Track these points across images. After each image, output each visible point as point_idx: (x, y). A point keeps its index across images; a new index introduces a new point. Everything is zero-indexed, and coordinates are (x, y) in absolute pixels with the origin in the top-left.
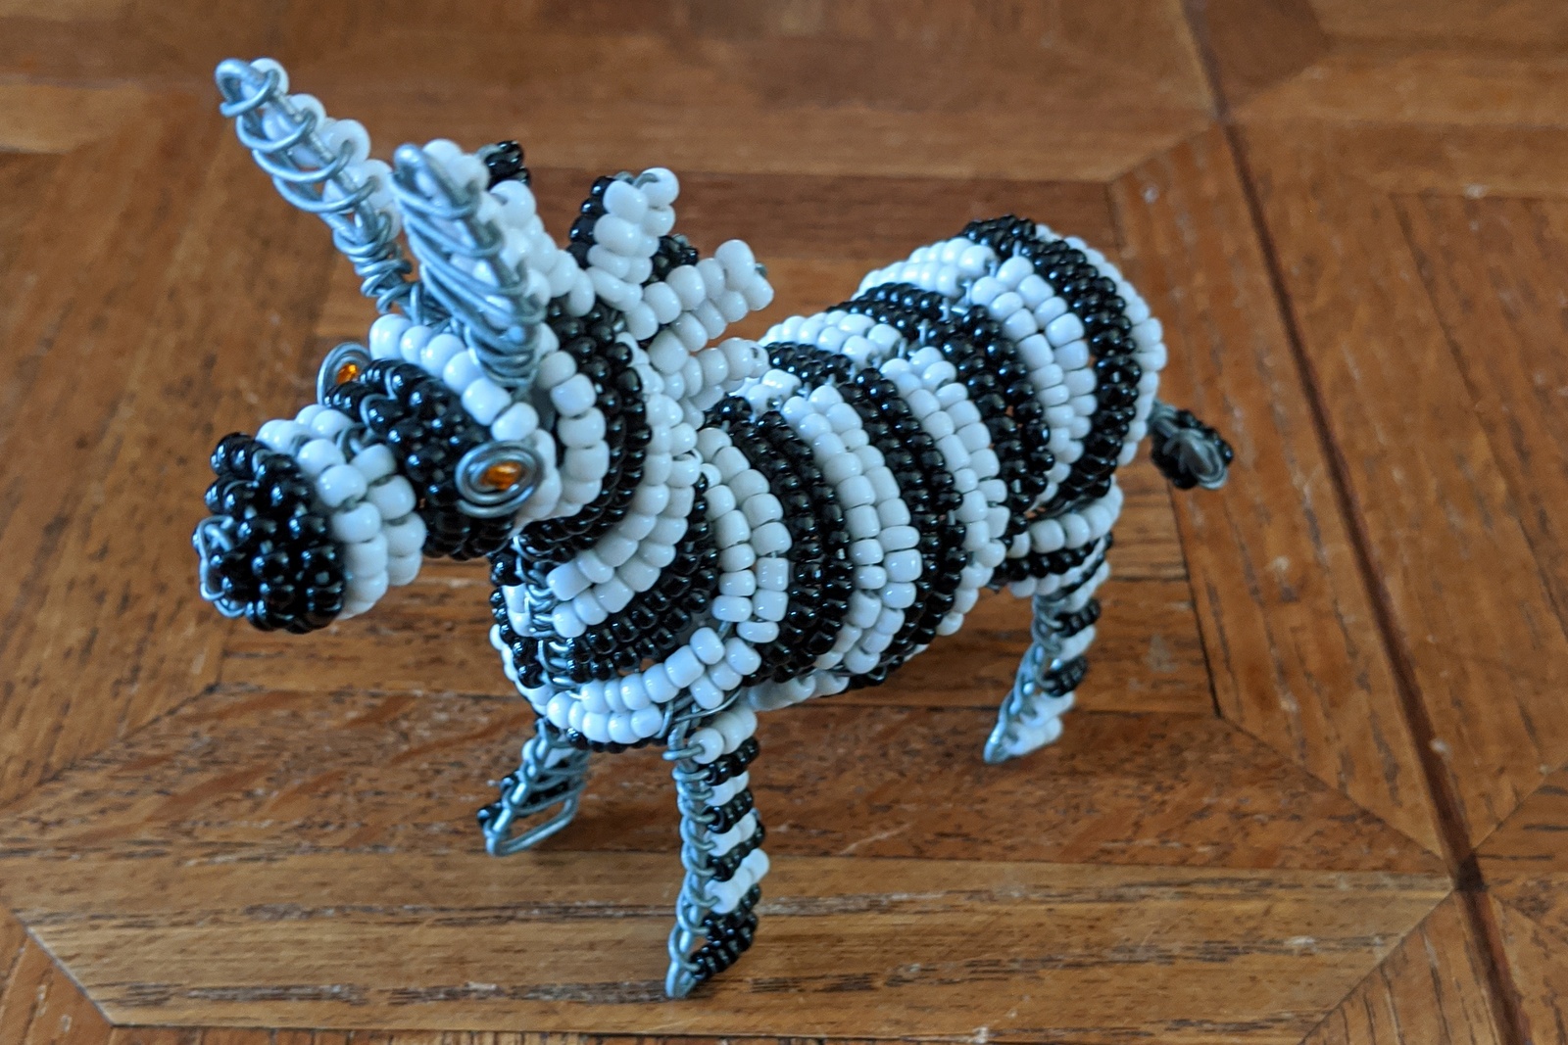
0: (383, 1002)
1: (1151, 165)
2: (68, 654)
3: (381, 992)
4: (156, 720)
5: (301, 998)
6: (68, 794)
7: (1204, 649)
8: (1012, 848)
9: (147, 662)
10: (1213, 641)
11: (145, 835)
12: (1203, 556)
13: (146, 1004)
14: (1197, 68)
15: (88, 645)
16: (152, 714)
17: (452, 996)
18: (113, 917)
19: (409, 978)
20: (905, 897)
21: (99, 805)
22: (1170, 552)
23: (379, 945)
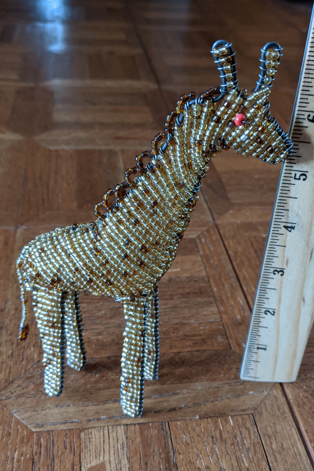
0: (85, 422)
1: (202, 234)
2: (9, 356)
3: (85, 420)
4: (29, 369)
5: (69, 423)
6: (15, 385)
7: (227, 336)
8: (198, 379)
9: (25, 357)
10: (228, 334)
11: (32, 393)
12: (224, 316)
13: (40, 427)
14: (208, 212)
15: (12, 354)
16: (28, 368)
17: (98, 420)
18: (29, 410)
19: (89, 417)
20: (179, 391)
21: (22, 387)
22: (218, 316)
23: (82, 411)
